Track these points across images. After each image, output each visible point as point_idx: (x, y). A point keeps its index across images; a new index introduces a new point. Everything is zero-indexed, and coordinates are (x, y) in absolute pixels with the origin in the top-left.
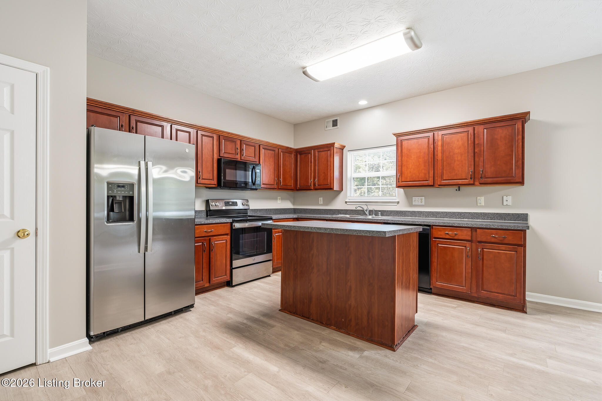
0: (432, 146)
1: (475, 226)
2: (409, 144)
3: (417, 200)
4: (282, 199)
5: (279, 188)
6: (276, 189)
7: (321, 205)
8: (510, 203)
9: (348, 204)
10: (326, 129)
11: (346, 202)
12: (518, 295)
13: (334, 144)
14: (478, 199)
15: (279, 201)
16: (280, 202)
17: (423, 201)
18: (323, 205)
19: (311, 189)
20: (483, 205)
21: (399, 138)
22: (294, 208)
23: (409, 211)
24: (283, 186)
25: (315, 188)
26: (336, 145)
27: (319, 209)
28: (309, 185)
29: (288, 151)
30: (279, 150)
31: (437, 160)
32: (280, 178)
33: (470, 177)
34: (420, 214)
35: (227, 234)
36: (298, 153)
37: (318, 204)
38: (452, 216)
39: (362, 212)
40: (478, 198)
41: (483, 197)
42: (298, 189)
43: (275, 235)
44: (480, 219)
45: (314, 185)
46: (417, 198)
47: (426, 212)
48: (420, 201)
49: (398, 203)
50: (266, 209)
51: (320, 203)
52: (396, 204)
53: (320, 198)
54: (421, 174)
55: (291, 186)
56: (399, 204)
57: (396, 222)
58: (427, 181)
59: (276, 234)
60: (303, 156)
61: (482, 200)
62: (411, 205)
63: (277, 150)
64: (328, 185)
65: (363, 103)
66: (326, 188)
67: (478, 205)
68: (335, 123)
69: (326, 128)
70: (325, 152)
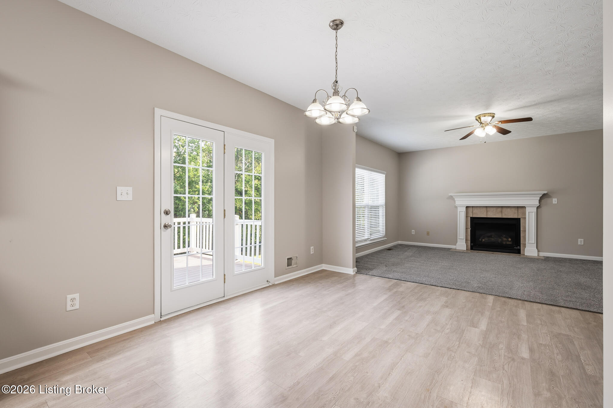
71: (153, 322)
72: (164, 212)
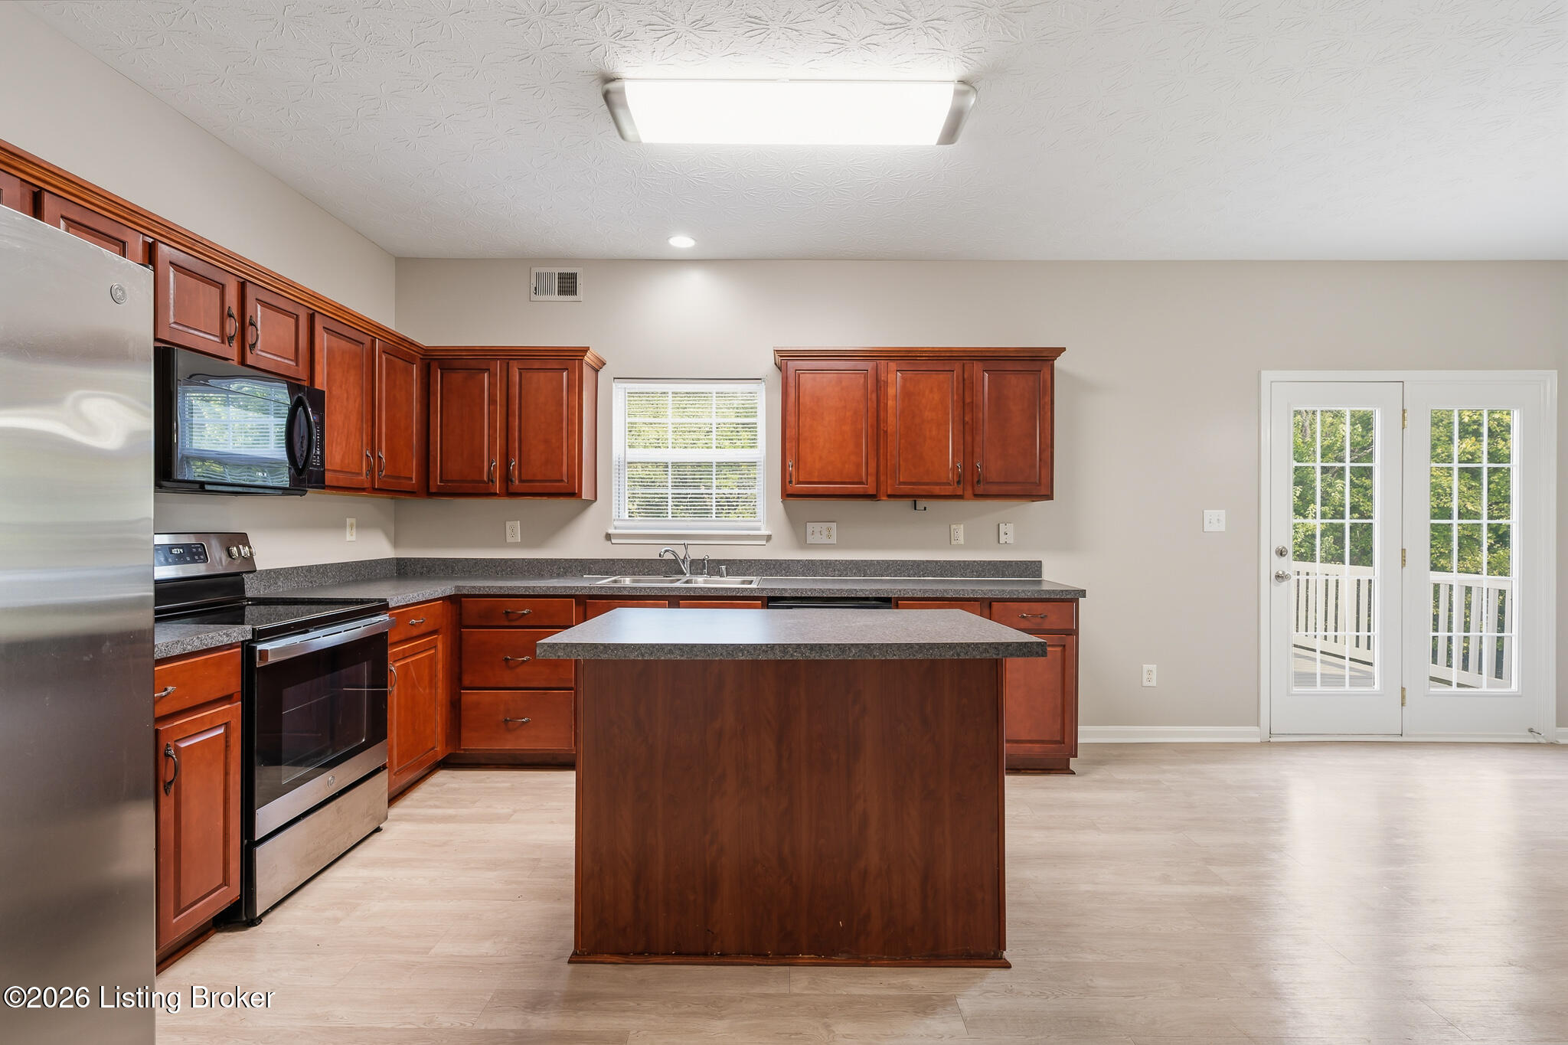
0: (874, 396)
1: (990, 595)
2: (814, 383)
3: (816, 531)
4: (362, 526)
5: (374, 489)
6: (363, 490)
7: (515, 546)
8: (1010, 539)
9: (613, 541)
10: (534, 297)
11: (608, 537)
12: (1066, 740)
13: (585, 350)
14: (952, 530)
15: (350, 536)
16: (354, 538)
17: (834, 532)
18: (522, 545)
19: (495, 494)
20: (963, 543)
21: (789, 363)
22: (397, 559)
23: (798, 561)
24: (385, 479)
25: (511, 490)
26: (588, 358)
27: (506, 561)
28: (485, 479)
29: (401, 350)
30: (373, 342)
31: (886, 432)
32: (380, 448)
33: (956, 480)
34: (828, 567)
35: (227, 699)
36: (434, 365)
37: (504, 544)
38: (899, 570)
39: (673, 567)
40: (953, 527)
41: (962, 526)
42: (433, 490)
43: (394, 666)
44: (956, 576)
45: (507, 478)
46: (817, 526)
47: (841, 562)
48: (825, 533)
49: (769, 538)
50: (310, 569)
51: (509, 539)
52: (764, 542)
53: (508, 524)
54: (847, 466)
55: (411, 479)
56: (771, 542)
57: (806, 595)
58: (861, 483)
59: (398, 664)
60: (457, 377)
61: (960, 531)
62: (803, 543)
63: (367, 340)
64: (562, 481)
65: (682, 242)
66: (553, 491)
67: (953, 542)
68: (568, 284)
69: (533, 294)
70: (550, 374)
71: (1258, 740)
72: (1276, 552)
